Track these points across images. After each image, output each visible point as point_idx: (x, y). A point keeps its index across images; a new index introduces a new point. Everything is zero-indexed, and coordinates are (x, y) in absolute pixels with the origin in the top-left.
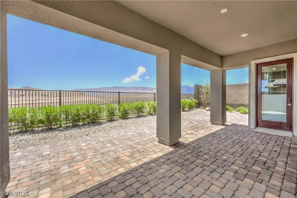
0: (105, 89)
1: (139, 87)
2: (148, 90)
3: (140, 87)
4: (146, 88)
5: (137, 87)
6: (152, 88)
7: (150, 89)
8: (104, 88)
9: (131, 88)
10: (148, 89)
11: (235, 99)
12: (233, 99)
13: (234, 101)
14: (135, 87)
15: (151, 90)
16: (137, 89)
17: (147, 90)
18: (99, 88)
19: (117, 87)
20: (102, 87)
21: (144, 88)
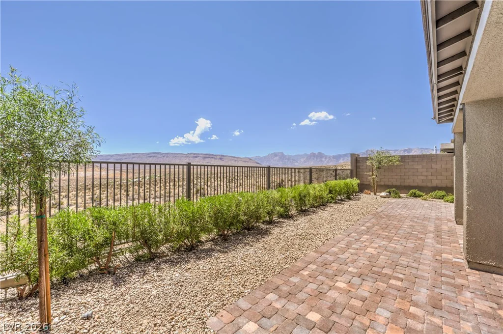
0: (135, 155)
1: (199, 154)
2: (216, 159)
3: (202, 154)
4: (211, 156)
5: (195, 154)
6: (222, 156)
7: (218, 157)
8: (133, 154)
9: (185, 154)
10: (215, 157)
11: (425, 178)
12: (422, 178)
13: (422, 182)
14: (191, 154)
15: (221, 159)
16: (196, 157)
17: (213, 159)
18: (124, 155)
19: (158, 153)
20: (130, 152)
21: (207, 156)
